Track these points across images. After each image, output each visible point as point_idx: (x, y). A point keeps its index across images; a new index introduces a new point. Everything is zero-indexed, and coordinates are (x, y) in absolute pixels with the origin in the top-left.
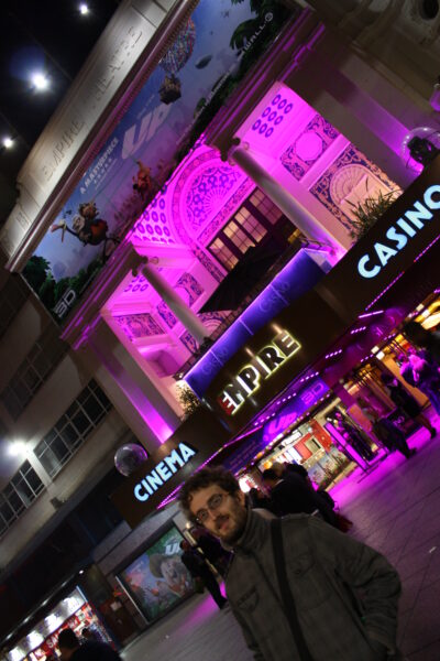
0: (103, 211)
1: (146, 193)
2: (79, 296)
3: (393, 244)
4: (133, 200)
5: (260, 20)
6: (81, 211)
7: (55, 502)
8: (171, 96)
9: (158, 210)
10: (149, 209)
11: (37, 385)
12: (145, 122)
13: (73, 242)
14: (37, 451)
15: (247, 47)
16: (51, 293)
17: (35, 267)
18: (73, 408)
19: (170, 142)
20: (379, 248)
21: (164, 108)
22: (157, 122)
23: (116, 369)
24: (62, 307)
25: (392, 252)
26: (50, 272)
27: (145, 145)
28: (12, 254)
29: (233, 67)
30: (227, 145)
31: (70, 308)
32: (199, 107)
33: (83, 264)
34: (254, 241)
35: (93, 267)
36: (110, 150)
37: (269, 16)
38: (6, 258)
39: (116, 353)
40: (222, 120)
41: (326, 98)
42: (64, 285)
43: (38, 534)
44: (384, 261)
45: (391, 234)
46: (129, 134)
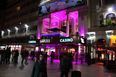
0: (51, 9)
1: (56, 11)
2: (42, 16)
3: (65, 40)
4: (54, 10)
5: (81, 2)
6: (49, 6)
7: (26, 35)
8: (67, 2)
9: (57, 13)
10: (56, 13)
11: (33, 21)
12: (62, 2)
13: (46, 9)
14: (28, 28)
15: (78, 4)
16: (40, 13)
17: (41, 8)
18: (35, 26)
19: (62, 7)
20: (63, 40)
21: (65, 3)
22: (63, 4)
23: (40, 27)
24: (40, 15)
25: (64, 41)
26: (42, 10)
27: (60, 5)
28: (40, 4)
29: (75, 5)
30: (67, 13)
31: (40, 16)
32: (68, 6)
33: (45, 13)
34: (64, 25)
35: (46, 14)
36: (57, 2)
37: (83, 3)
38: (39, 4)
39: (41, 25)
40: (69, 10)
41: (80, 18)
42: (42, 13)
43: (22, 36)
44: (63, 41)
45: (65, 39)
46: (60, 2)
